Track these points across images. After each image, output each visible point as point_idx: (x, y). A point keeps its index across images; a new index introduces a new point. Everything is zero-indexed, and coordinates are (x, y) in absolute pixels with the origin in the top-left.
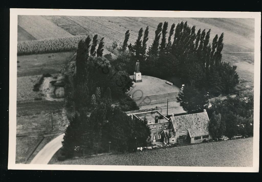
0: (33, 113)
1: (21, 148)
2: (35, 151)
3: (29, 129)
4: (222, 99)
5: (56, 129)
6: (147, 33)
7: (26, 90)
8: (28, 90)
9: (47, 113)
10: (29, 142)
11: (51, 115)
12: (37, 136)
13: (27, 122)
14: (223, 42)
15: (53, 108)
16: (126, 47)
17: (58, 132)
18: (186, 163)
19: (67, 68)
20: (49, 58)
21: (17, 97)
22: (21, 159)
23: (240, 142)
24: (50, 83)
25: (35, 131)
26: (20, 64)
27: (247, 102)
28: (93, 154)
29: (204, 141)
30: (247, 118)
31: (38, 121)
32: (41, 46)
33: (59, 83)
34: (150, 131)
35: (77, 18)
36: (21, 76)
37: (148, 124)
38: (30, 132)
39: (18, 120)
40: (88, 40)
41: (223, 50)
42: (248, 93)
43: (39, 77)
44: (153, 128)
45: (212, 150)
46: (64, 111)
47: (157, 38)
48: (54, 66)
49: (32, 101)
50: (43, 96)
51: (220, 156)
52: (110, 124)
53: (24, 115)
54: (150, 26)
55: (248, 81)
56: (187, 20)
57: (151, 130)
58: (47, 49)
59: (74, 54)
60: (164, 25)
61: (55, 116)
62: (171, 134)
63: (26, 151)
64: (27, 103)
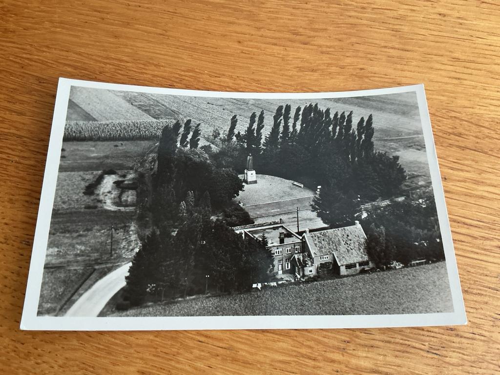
0: (79, 228)
1: (50, 289)
2: (76, 294)
3: (69, 255)
4: (383, 204)
5: (117, 256)
6: (261, 118)
7: (71, 192)
8: (75, 193)
9: (104, 229)
10: (66, 277)
11: (111, 233)
12: (82, 268)
13: (67, 243)
14: (373, 126)
15: (115, 222)
16: (233, 136)
17: (121, 261)
18: (335, 308)
19: (142, 164)
20: (116, 148)
21: (55, 202)
22: (48, 308)
23: (424, 270)
24: (114, 183)
25: (79, 258)
26: (66, 153)
27: (424, 206)
28: (179, 298)
29: (363, 272)
30: (429, 230)
31: (87, 242)
32: (104, 130)
33: (129, 184)
34: (273, 257)
35: (162, 97)
36: (65, 171)
37: (269, 245)
38: (70, 260)
39: (51, 239)
40: (177, 126)
41: (374, 136)
42: (424, 193)
43: (96, 174)
44: (276, 252)
45: (378, 285)
46: (133, 227)
47: (276, 125)
48: (122, 159)
49: (80, 210)
50: (99, 203)
51: (392, 295)
52: (208, 247)
53: (62, 233)
54: (266, 110)
55: (420, 176)
56: (318, 101)
57: (274, 255)
58: (112, 135)
59: (155, 144)
60: (285, 108)
61: (118, 234)
62: (306, 261)
63: (59, 293)
64: (71, 213)
